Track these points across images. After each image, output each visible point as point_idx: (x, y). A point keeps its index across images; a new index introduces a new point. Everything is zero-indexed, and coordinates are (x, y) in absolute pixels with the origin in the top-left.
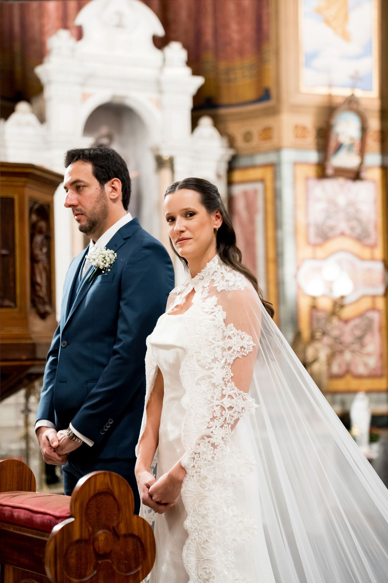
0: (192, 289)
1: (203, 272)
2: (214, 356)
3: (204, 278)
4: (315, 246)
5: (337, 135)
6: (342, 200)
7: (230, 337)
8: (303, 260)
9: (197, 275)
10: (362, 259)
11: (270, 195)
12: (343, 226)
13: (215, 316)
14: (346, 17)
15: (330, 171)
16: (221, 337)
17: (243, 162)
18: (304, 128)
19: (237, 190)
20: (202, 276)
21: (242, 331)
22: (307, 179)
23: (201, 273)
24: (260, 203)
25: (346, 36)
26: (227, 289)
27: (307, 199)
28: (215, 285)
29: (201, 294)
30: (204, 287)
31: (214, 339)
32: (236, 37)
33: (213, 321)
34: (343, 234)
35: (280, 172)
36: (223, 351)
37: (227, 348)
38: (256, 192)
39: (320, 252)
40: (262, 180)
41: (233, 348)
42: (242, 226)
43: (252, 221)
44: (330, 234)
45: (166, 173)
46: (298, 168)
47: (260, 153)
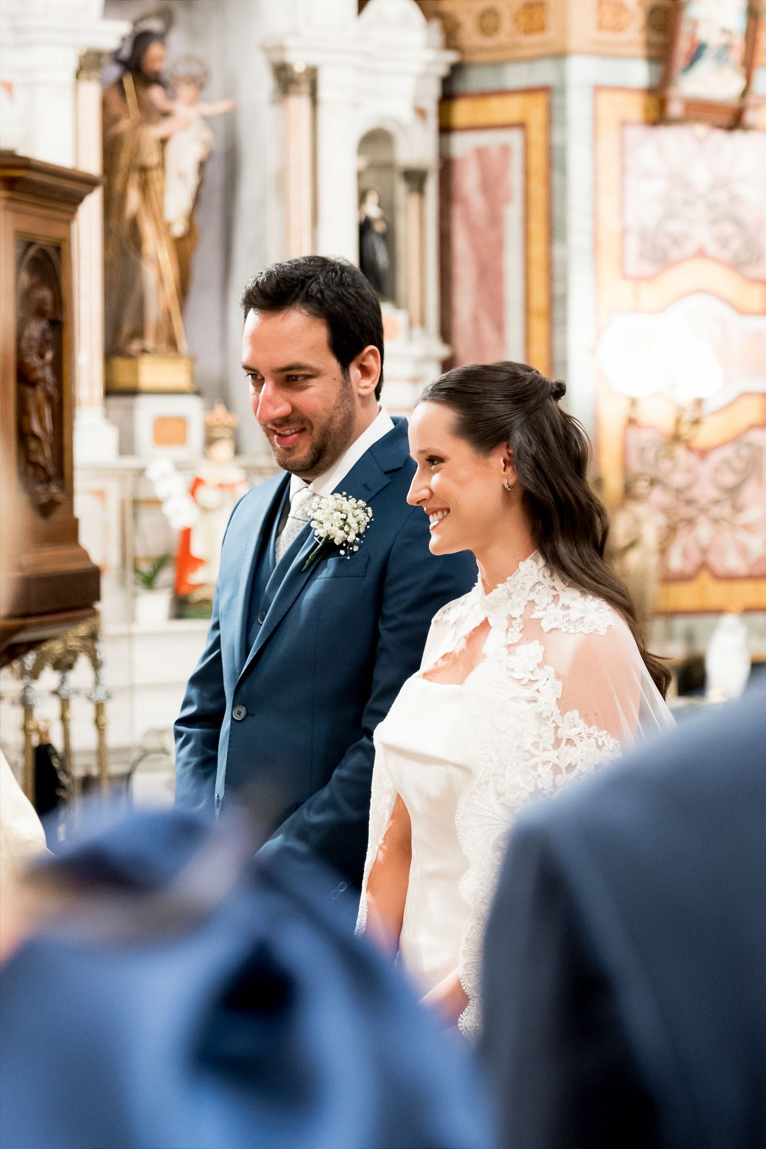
0: (483, 619)
1: (510, 582)
2: (536, 785)
3: (513, 596)
4: (639, 279)
5: (695, 23)
6: (700, 176)
7: (569, 741)
8: (611, 312)
9: (497, 587)
10: (743, 312)
11: (538, 159)
12: (702, 235)
13: (538, 690)
15: (675, 109)
16: (552, 741)
17: (475, 80)
18: (621, 6)
19: (463, 146)
20: (508, 591)
21: (601, 728)
22: (624, 124)
23: (506, 585)
24: (515, 179)
26: (565, 627)
27: (624, 171)
28: (537, 615)
29: (504, 634)
30: (511, 618)
31: (535, 745)
33: (533, 705)
34: (701, 253)
35: (563, 108)
36: (555, 775)
37: (563, 766)
38: (505, 150)
39: (649, 296)
40: (521, 125)
41: (577, 768)
42: (472, 229)
43: (495, 220)
44: (675, 254)
45: (299, 104)
46: (605, 99)
47: (518, 60)
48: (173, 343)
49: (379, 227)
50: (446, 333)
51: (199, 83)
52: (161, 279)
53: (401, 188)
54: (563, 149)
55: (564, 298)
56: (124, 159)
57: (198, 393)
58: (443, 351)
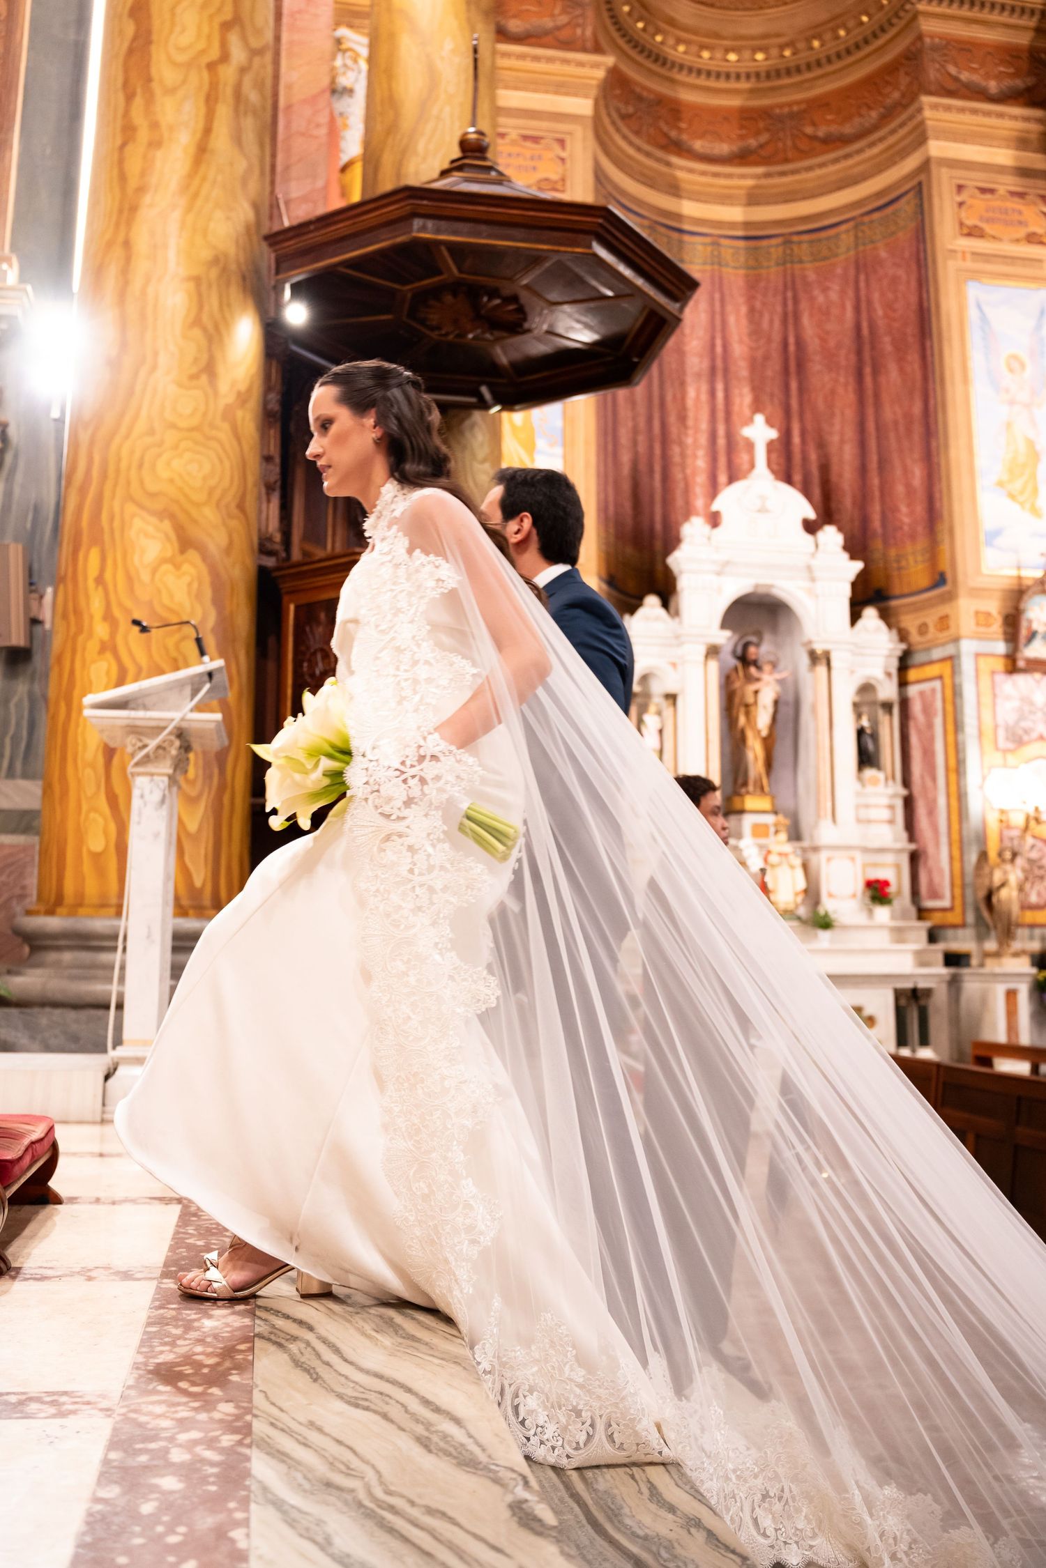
4: (1006, 751)
5: (1030, 622)
6: (1040, 699)
8: (990, 768)
11: (949, 693)
12: (1042, 728)
14: (1035, 491)
15: (1021, 664)
17: (918, 658)
18: (988, 614)
19: (913, 691)
22: (993, 673)
24: (939, 704)
25: (1035, 512)
27: (995, 696)
32: (906, 520)
34: (1041, 738)
35: (959, 665)
38: (933, 691)
39: (1011, 759)
40: (940, 677)
42: (919, 731)
43: (930, 726)
44: (1026, 738)
45: (821, 670)
46: (982, 661)
47: (937, 646)
48: (762, 788)
49: (868, 731)
50: (906, 782)
51: (774, 665)
52: (756, 758)
53: (880, 712)
54: (960, 686)
55: (964, 761)
56: (737, 700)
57: (776, 813)
58: (904, 792)
